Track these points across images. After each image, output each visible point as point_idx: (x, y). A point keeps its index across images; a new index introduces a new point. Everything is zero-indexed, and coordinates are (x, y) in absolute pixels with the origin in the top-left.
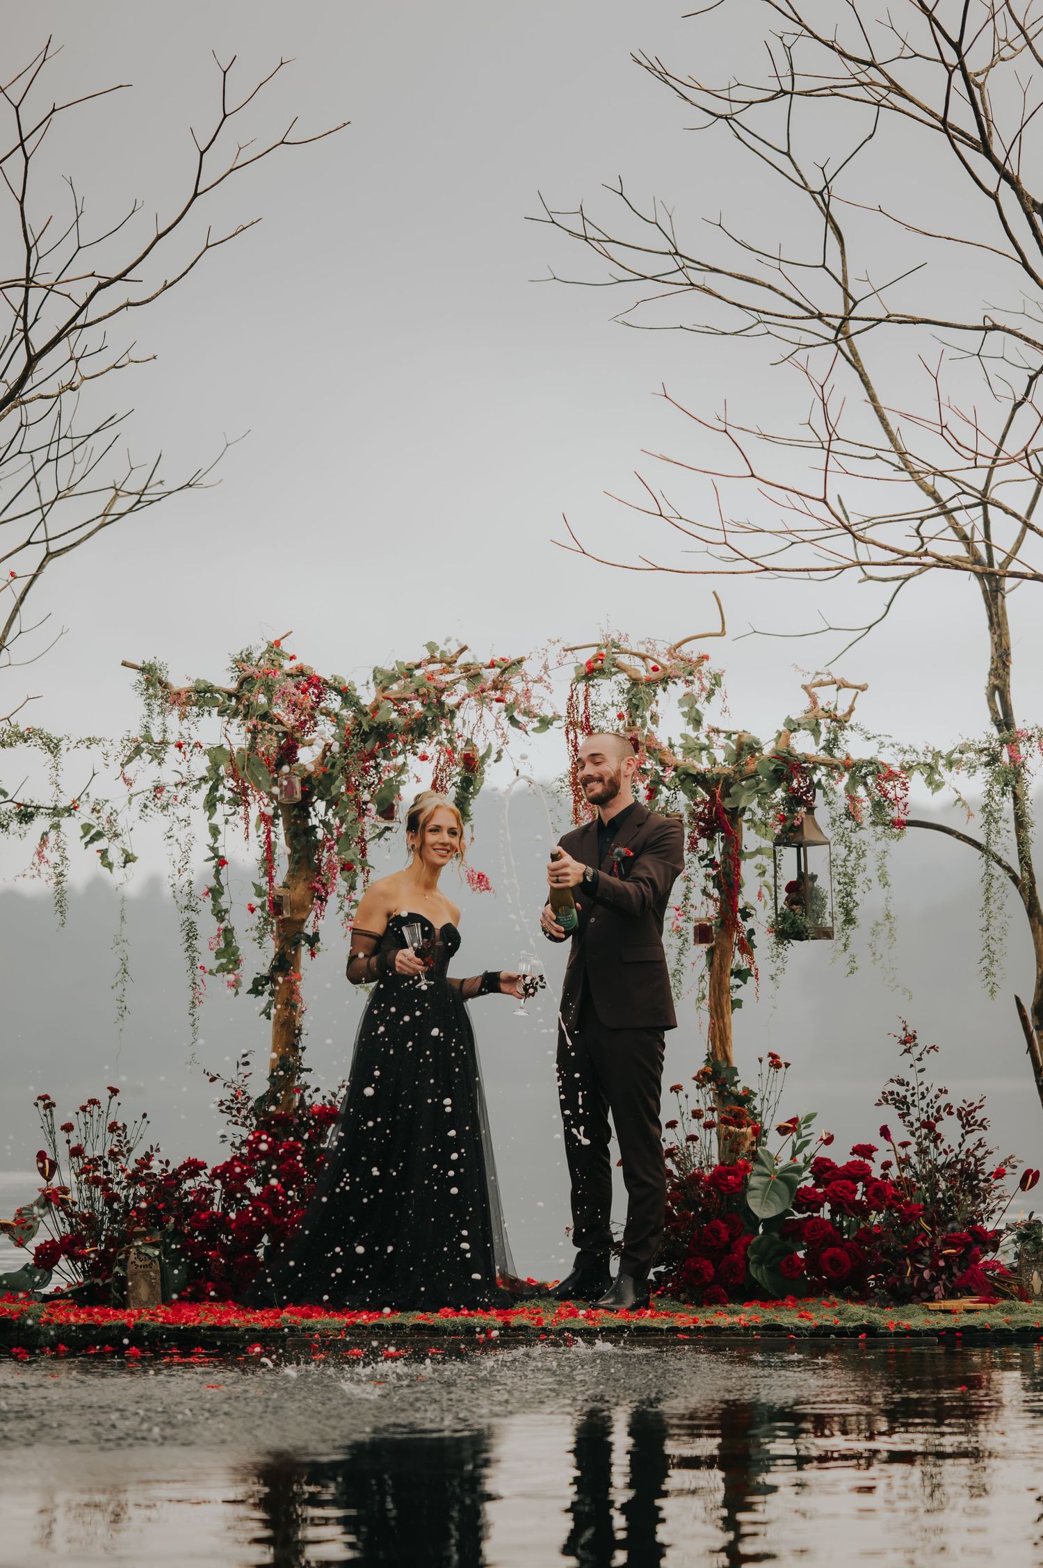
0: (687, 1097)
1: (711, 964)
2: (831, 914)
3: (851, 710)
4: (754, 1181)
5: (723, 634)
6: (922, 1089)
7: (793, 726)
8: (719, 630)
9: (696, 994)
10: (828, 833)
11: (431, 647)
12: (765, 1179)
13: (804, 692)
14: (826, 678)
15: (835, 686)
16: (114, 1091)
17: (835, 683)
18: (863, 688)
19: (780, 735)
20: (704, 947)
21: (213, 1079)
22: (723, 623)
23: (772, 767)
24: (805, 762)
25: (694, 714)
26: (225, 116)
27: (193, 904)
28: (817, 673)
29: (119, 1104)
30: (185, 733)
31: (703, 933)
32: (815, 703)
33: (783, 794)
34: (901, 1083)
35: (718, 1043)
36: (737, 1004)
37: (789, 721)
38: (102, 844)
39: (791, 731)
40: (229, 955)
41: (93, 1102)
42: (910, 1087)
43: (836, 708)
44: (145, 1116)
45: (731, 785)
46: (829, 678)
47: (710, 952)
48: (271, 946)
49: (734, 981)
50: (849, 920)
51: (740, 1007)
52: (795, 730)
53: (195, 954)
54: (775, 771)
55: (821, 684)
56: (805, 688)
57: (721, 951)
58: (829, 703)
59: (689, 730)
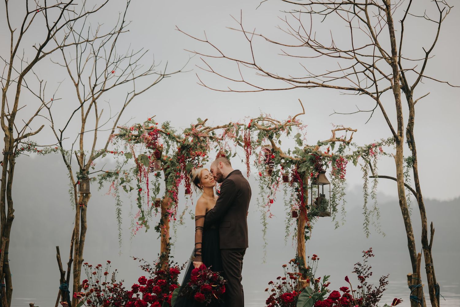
0: (288, 269)
1: (297, 224)
2: (329, 209)
3: (351, 138)
4: (300, 298)
5: (304, 113)
6: (365, 267)
7: (320, 144)
8: (303, 112)
9: (294, 234)
10: (330, 180)
11: (199, 120)
12: (307, 298)
13: (331, 133)
14: (341, 128)
15: (345, 131)
16: (109, 262)
17: (345, 129)
18: (355, 131)
19: (315, 147)
20: (295, 219)
21: (135, 259)
22: (304, 110)
23: (311, 158)
24: (321, 156)
25: (299, 140)
27: (119, 203)
28: (337, 126)
29: (110, 266)
30: (116, 148)
31: (294, 214)
32: (334, 136)
34: (359, 265)
35: (299, 251)
36: (307, 238)
38: (124, 184)
40: (143, 221)
41: (100, 265)
42: (361, 266)
43: (345, 138)
44: (116, 270)
45: (300, 164)
46: (343, 128)
47: (297, 220)
49: (306, 230)
50: (335, 210)
51: (309, 239)
53: (120, 219)
54: (312, 160)
55: (339, 130)
57: (300, 220)
58: (343, 136)
59: (297, 146)
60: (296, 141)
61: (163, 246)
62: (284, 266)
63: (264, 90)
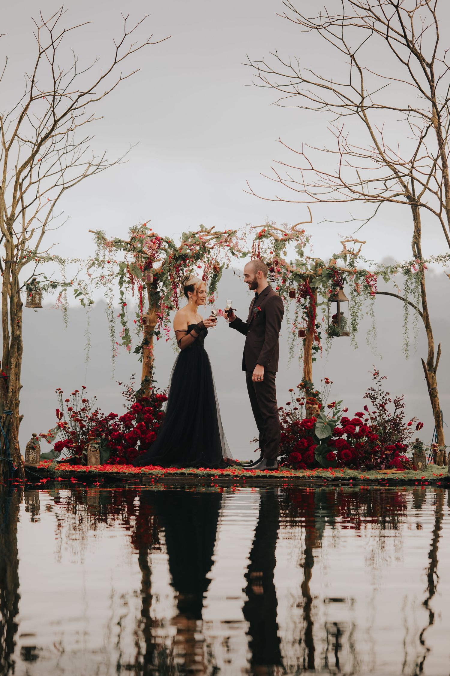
0: (294, 393)
1: (304, 345)
2: (348, 328)
3: (359, 251)
4: (318, 425)
5: (311, 222)
6: (380, 392)
7: (336, 257)
8: (310, 221)
9: (299, 356)
10: (349, 297)
11: (202, 226)
12: (323, 424)
13: (341, 244)
14: (350, 239)
15: (353, 242)
16: (84, 388)
17: (353, 240)
18: (364, 243)
19: (331, 260)
20: (302, 338)
21: (120, 384)
22: (311, 218)
23: (327, 272)
24: (339, 271)
25: (300, 251)
26: (126, 35)
27: (113, 320)
28: (347, 237)
29: (86, 392)
30: (111, 257)
31: (302, 333)
32: (345, 248)
33: (332, 282)
34: (372, 390)
35: (307, 374)
36: (314, 360)
37: (334, 255)
38: (81, 297)
39: (335, 259)
40: (127, 339)
41: (77, 391)
42: (376, 391)
43: (353, 250)
44: (95, 397)
45: (312, 279)
47: (304, 340)
48: (142, 336)
49: (313, 351)
50: (355, 329)
52: (336, 258)
53: (114, 338)
54: (329, 274)
55: (348, 241)
56: (342, 242)
57: (309, 340)
58: (351, 248)
59: (299, 258)
60: (297, 252)
61: (147, 369)
62: (291, 391)
63: (321, 201)
